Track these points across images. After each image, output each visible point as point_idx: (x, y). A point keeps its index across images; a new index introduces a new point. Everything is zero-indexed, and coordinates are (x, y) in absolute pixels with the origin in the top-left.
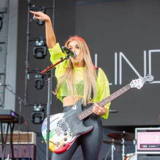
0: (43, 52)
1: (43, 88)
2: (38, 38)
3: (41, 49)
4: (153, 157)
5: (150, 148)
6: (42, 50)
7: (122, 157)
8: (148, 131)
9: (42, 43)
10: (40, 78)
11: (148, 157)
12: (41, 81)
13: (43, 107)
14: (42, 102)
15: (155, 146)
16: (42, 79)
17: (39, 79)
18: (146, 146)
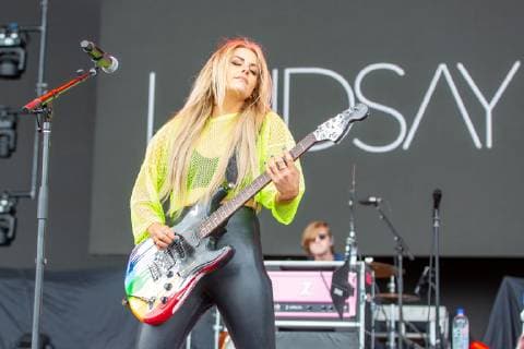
0: (16, 63)
1: (14, 154)
2: (5, 27)
3: (13, 53)
4: (294, 333)
5: (289, 311)
6: (14, 57)
7: (214, 332)
8: (284, 269)
9: (15, 40)
10: (7, 128)
11: (283, 333)
12: (9, 137)
13: (11, 204)
14: (9, 190)
15: (300, 307)
16: (11, 133)
17: (4, 131)
18: (287, 307)
